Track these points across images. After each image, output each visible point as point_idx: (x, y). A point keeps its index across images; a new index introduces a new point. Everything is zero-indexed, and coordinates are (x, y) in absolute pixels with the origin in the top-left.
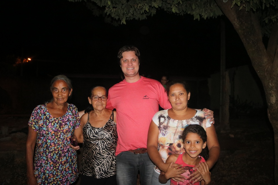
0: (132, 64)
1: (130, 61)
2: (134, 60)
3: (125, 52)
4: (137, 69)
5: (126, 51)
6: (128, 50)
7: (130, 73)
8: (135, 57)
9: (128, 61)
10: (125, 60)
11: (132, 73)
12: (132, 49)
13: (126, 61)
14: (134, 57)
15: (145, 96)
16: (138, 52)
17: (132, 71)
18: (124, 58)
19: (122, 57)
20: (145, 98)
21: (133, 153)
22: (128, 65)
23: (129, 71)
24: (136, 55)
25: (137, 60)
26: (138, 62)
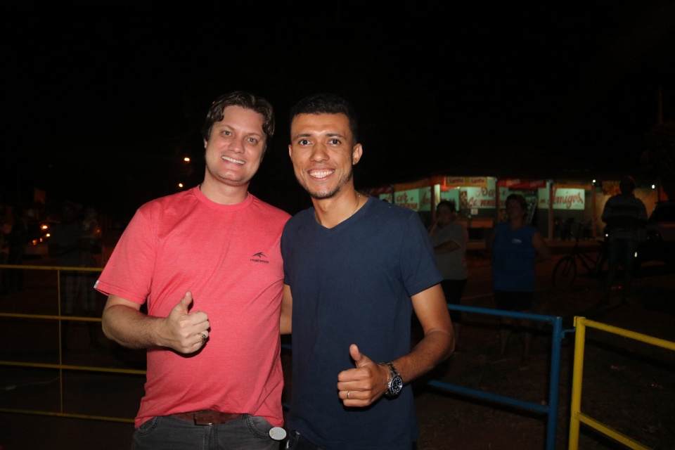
0: (244, 150)
1: (240, 136)
2: (252, 140)
3: (236, 107)
4: (252, 168)
5: (239, 103)
6: (247, 103)
7: (228, 174)
8: (258, 134)
9: (235, 137)
10: (228, 130)
11: (234, 176)
12: (257, 107)
13: (227, 133)
14: (257, 132)
15: (259, 254)
16: (271, 123)
17: (235, 168)
18: (223, 122)
19: (221, 118)
20: (257, 258)
21: (193, 422)
22: (230, 145)
23: (228, 166)
24: (265, 128)
25: (261, 143)
26: (263, 150)
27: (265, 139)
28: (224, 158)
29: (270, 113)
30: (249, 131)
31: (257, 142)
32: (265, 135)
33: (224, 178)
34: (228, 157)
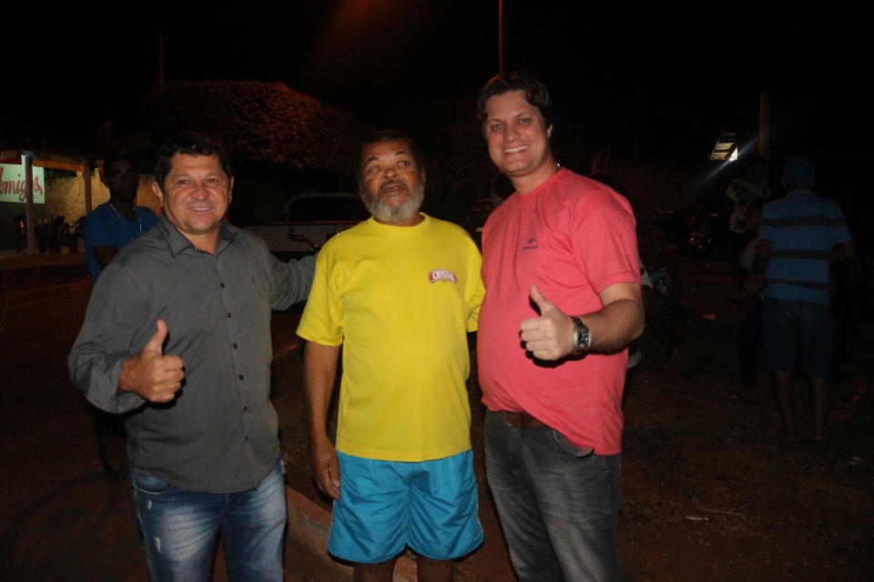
2: (524, 120)
8: (528, 111)
9: (506, 126)
13: (497, 126)
14: (525, 110)
15: (531, 240)
17: (521, 156)
20: (529, 245)
22: (504, 138)
26: (541, 124)
27: (538, 112)
30: (516, 113)
32: (535, 108)
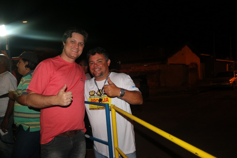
28: (72, 50)
29: (87, 35)
30: (80, 41)
31: (82, 45)
33: (72, 57)
34: (73, 49)
